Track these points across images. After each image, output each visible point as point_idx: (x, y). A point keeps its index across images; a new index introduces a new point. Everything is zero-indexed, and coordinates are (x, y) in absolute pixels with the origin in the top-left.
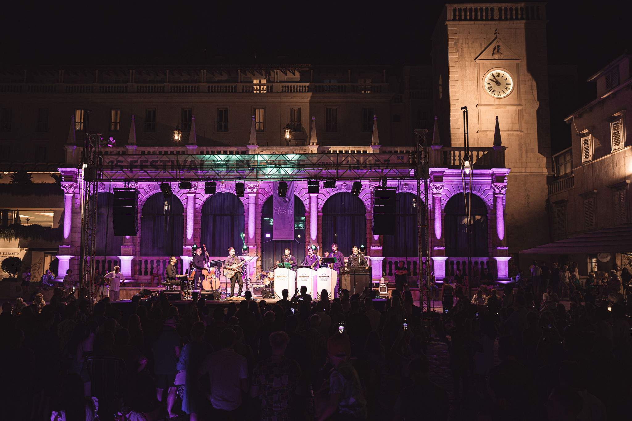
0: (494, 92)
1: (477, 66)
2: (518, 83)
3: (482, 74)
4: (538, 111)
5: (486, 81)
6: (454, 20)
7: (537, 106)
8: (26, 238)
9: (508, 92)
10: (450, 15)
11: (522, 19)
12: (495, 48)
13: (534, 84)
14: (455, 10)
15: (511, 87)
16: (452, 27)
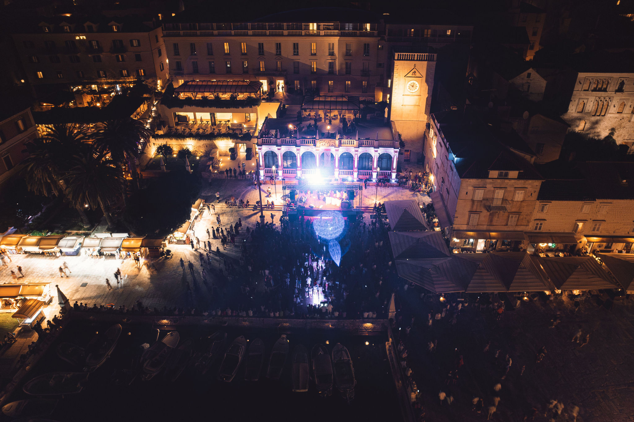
0: (411, 89)
1: (405, 79)
2: (421, 87)
3: (406, 83)
4: (427, 98)
5: (408, 85)
6: (398, 60)
7: (427, 96)
8: (234, 139)
9: (416, 90)
10: (396, 58)
11: (426, 60)
12: (413, 72)
13: (427, 87)
14: (398, 55)
15: (418, 88)
16: (397, 63)
